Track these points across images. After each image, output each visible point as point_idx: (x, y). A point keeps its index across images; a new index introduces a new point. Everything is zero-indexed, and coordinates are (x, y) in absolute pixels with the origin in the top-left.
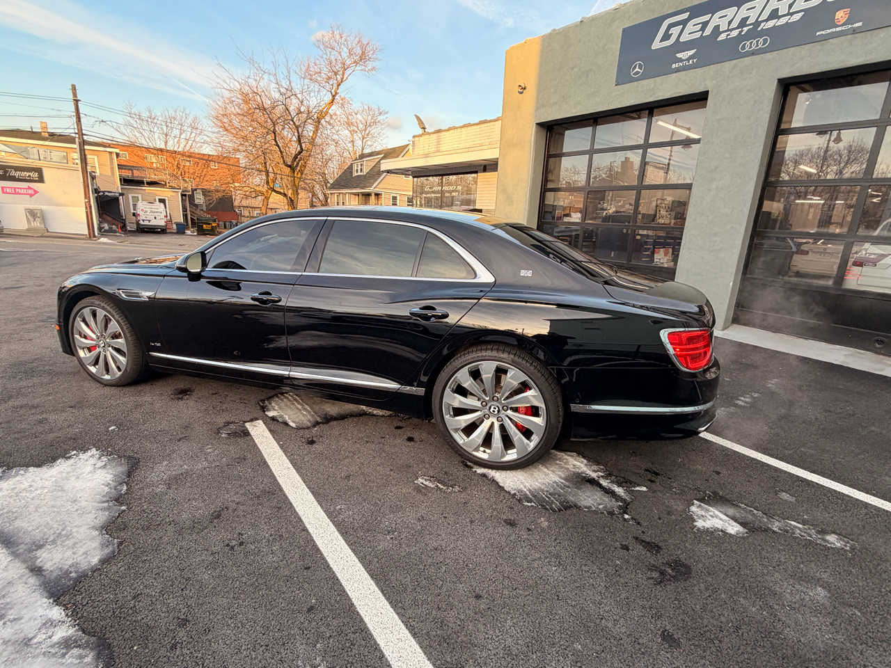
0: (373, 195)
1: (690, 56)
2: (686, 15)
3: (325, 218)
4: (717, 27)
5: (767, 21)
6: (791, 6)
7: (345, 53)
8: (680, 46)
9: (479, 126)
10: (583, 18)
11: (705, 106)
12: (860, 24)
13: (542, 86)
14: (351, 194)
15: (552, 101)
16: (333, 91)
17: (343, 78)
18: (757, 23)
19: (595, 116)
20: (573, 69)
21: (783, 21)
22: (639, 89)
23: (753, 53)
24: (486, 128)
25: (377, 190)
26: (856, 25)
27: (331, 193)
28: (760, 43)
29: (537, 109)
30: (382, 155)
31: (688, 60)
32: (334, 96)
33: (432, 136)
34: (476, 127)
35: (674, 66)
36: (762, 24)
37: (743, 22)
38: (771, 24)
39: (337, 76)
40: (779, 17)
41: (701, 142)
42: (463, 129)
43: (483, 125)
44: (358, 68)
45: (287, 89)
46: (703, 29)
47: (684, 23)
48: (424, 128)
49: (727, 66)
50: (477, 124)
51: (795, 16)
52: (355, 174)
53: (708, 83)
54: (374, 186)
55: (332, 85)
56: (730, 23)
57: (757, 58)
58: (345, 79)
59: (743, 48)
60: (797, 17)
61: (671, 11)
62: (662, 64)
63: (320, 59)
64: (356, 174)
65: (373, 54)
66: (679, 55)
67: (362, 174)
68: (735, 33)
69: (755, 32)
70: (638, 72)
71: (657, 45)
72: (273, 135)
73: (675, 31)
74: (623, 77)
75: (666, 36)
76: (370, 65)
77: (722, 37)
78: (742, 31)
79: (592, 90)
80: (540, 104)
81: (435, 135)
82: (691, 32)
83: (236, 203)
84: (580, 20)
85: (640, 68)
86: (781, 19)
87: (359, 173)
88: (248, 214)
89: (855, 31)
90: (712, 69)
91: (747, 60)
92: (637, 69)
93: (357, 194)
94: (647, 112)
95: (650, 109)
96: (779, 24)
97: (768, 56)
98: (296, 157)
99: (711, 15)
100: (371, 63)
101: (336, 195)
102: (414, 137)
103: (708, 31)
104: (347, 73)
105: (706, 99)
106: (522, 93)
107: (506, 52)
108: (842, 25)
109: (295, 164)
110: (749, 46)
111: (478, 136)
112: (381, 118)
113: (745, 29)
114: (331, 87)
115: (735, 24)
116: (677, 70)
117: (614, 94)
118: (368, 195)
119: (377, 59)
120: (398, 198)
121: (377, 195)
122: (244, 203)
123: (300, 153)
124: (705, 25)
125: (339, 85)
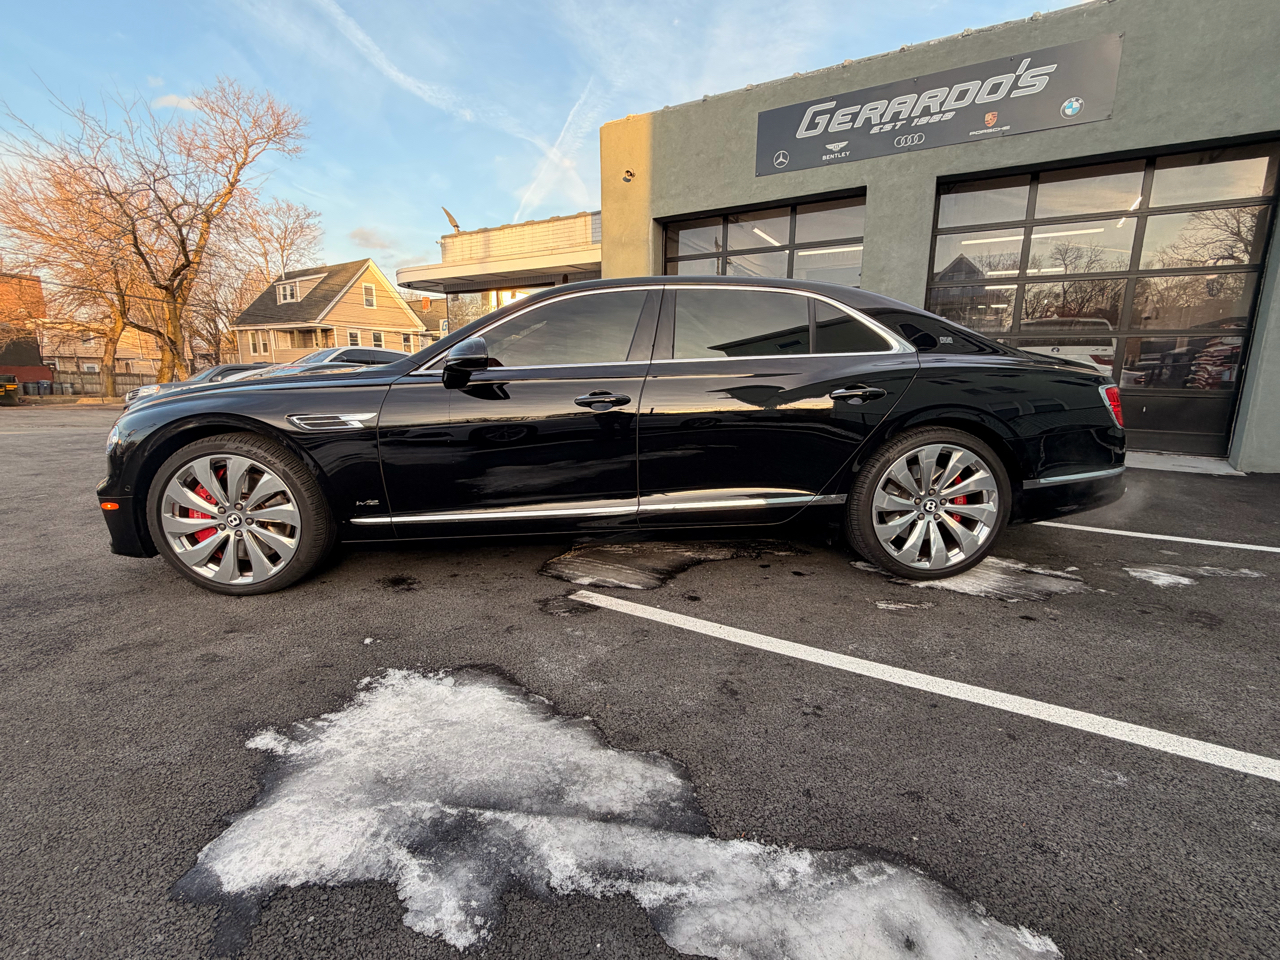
0: (319, 331)
1: (842, 148)
2: (832, 104)
3: (662, 287)
4: (868, 120)
5: (920, 117)
6: (942, 104)
7: (246, 123)
8: (828, 137)
9: (551, 224)
10: (706, 96)
11: (864, 203)
12: (1008, 128)
13: (657, 173)
14: (278, 330)
15: (673, 192)
16: (230, 177)
17: (246, 159)
18: (910, 119)
19: (725, 212)
20: (698, 155)
21: (936, 118)
22: (786, 181)
23: (909, 149)
24: (562, 227)
25: (323, 325)
26: (1004, 128)
27: (241, 331)
28: (914, 139)
29: (653, 202)
30: (326, 275)
31: (840, 151)
32: (232, 185)
33: (475, 236)
34: (546, 225)
35: (824, 158)
36: (916, 120)
37: (896, 117)
38: (924, 120)
39: (237, 155)
40: (932, 115)
41: (865, 240)
42: (526, 228)
43: (556, 223)
44: (270, 146)
45: (158, 166)
46: (853, 121)
47: (832, 112)
48: (457, 227)
49: (883, 161)
50: (548, 221)
51: (947, 114)
52: (281, 301)
53: (865, 177)
54: (320, 317)
55: (230, 167)
56: (882, 116)
57: (913, 154)
58: (249, 160)
59: (899, 143)
60: (949, 116)
61: (815, 99)
62: (810, 154)
63: (204, 125)
64: (283, 302)
65: (294, 128)
66: (829, 147)
67: (294, 301)
68: (888, 127)
69: (908, 128)
70: (782, 163)
71: (802, 133)
72: (131, 237)
73: (822, 120)
74: (764, 168)
75: (812, 125)
76: (290, 143)
77: (875, 130)
78: (895, 126)
79: (727, 181)
80: (656, 195)
81: (480, 236)
82: (840, 122)
83: (45, 352)
84: (702, 98)
85: (785, 157)
86: (934, 117)
87: (289, 300)
88: (75, 369)
89: (1004, 134)
90: (868, 163)
91: (904, 156)
92: (781, 159)
93: (291, 332)
94: (790, 208)
95: (794, 206)
96: (931, 121)
97: (924, 153)
98: (176, 273)
99: (860, 106)
100: (293, 141)
101: (249, 333)
102: (443, 237)
103: (859, 123)
104: (253, 151)
105: (865, 195)
106: (629, 180)
107: (601, 129)
108: (993, 127)
109: (176, 286)
110: (905, 141)
111: (551, 237)
112: (310, 221)
113: (899, 124)
114: (228, 170)
115: (887, 117)
116: (829, 163)
117: (755, 186)
118: (308, 333)
119: (301, 136)
120: (359, 336)
121: (326, 331)
122: (65, 350)
123: (184, 267)
124: (855, 116)
125: (240, 168)
